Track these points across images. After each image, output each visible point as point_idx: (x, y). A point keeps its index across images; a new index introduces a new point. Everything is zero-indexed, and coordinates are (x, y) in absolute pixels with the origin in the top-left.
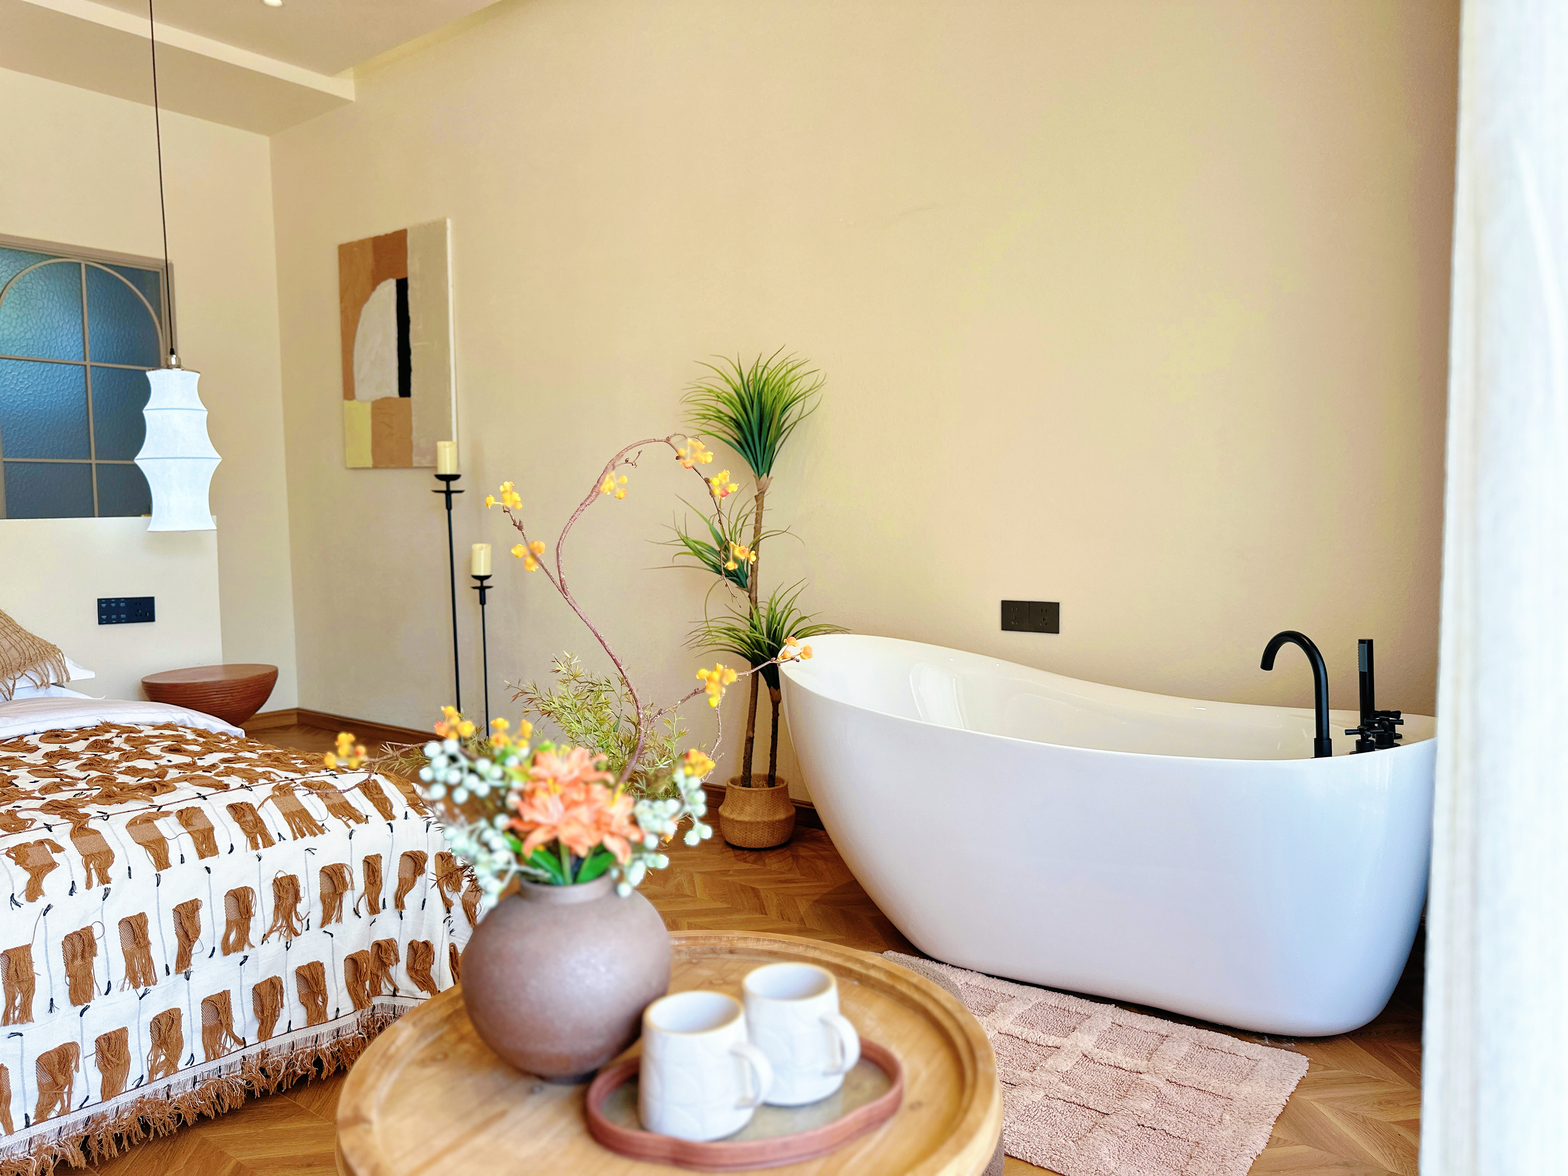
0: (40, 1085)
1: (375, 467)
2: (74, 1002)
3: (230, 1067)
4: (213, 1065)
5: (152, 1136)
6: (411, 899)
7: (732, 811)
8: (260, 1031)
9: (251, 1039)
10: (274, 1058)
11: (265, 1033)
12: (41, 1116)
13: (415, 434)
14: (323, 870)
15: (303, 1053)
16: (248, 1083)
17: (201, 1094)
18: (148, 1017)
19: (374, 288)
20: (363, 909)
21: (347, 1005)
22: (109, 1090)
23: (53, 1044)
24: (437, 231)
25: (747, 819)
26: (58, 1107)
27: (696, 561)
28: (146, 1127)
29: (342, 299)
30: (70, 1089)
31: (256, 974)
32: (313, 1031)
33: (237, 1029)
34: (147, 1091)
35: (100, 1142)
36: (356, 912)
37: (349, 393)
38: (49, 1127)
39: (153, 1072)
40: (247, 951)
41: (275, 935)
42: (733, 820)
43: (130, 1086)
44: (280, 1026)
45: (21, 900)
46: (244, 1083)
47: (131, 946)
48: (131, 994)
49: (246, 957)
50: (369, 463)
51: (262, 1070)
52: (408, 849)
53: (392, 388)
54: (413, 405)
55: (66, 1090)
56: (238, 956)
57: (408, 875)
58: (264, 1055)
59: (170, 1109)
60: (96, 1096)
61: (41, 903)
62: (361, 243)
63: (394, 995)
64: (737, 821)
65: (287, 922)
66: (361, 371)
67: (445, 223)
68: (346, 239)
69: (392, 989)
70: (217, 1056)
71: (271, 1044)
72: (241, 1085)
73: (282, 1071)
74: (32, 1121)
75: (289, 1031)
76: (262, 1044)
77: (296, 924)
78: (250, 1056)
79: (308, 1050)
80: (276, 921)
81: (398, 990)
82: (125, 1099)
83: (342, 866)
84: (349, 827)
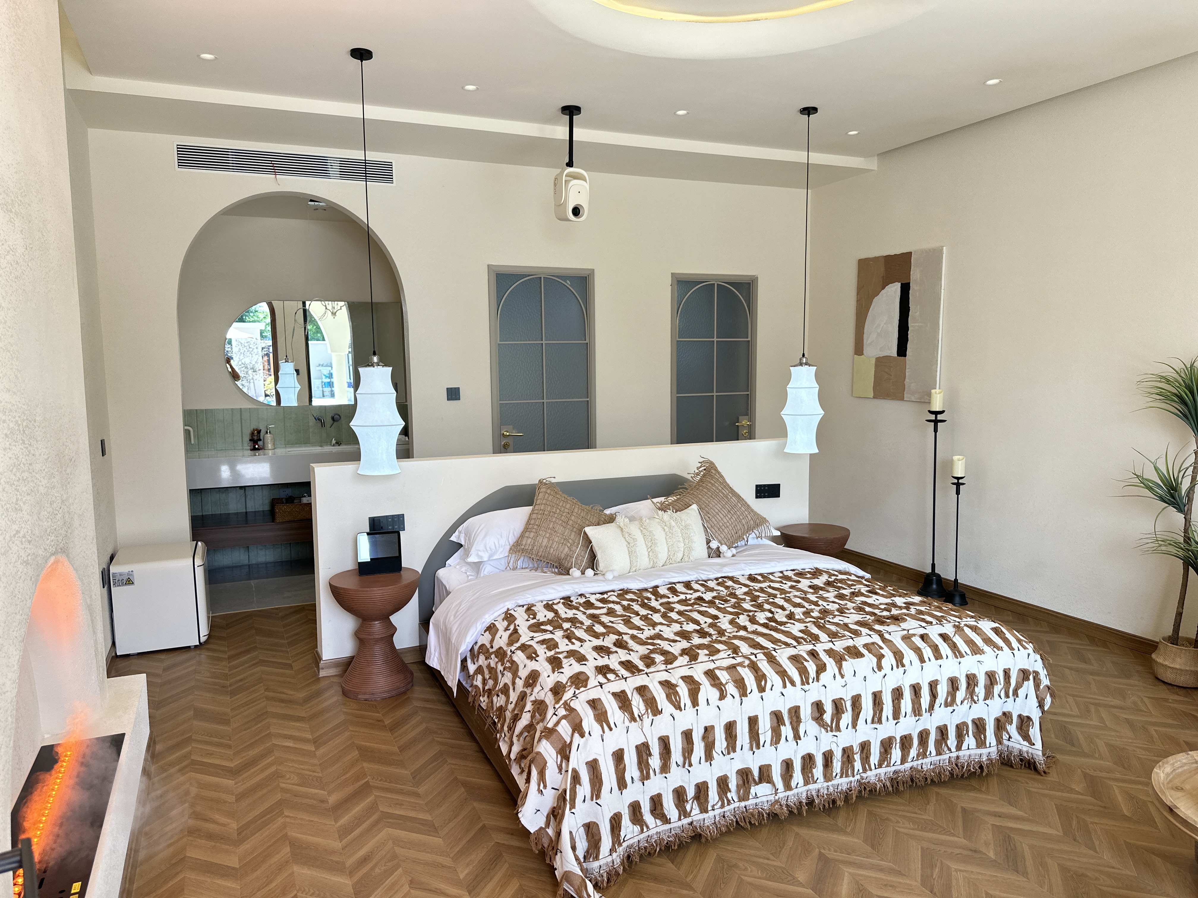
0: (880, 752)
1: (874, 398)
2: (894, 719)
3: (944, 760)
4: (938, 758)
5: (914, 785)
6: (1021, 692)
7: (1165, 659)
8: (957, 746)
9: (953, 749)
10: (961, 760)
11: (959, 748)
12: (880, 766)
13: (907, 380)
14: (986, 673)
15: (974, 761)
16: (952, 770)
17: (933, 770)
18: (918, 731)
19: (883, 288)
20: (1003, 694)
21: (994, 742)
22: (903, 761)
23: (886, 736)
24: (935, 255)
25: (1178, 667)
26: (886, 763)
27: (1147, 492)
28: (912, 780)
29: (858, 293)
30: (891, 756)
31: (957, 720)
32: (979, 751)
33: (949, 742)
34: (915, 764)
35: (898, 782)
36: (1000, 696)
37: (859, 350)
38: (882, 771)
39: (918, 756)
40: (955, 707)
41: (966, 701)
42: (1166, 665)
43: (909, 760)
44: (965, 746)
45: (876, 670)
46: (950, 769)
47: (914, 697)
48: (914, 719)
49: (954, 710)
50: (872, 396)
51: (957, 765)
52: (1022, 667)
53: (894, 352)
54: (907, 362)
55: (889, 756)
56: (950, 709)
57: (1020, 680)
58: (958, 757)
59: (922, 775)
60: (899, 762)
61: (883, 672)
62: (876, 259)
63: (1009, 740)
64: (1169, 667)
65: (971, 696)
66: (870, 337)
67: (943, 249)
68: (864, 256)
69: (1008, 737)
70: (940, 754)
71: (961, 753)
72: (949, 771)
73: (965, 767)
74: (877, 767)
75: (968, 749)
76: (957, 752)
77: (976, 698)
78: (953, 757)
79: (977, 760)
80: (966, 695)
81: (1011, 738)
82: (907, 766)
83: (995, 672)
84: (995, 652)
